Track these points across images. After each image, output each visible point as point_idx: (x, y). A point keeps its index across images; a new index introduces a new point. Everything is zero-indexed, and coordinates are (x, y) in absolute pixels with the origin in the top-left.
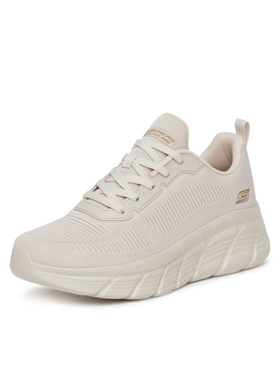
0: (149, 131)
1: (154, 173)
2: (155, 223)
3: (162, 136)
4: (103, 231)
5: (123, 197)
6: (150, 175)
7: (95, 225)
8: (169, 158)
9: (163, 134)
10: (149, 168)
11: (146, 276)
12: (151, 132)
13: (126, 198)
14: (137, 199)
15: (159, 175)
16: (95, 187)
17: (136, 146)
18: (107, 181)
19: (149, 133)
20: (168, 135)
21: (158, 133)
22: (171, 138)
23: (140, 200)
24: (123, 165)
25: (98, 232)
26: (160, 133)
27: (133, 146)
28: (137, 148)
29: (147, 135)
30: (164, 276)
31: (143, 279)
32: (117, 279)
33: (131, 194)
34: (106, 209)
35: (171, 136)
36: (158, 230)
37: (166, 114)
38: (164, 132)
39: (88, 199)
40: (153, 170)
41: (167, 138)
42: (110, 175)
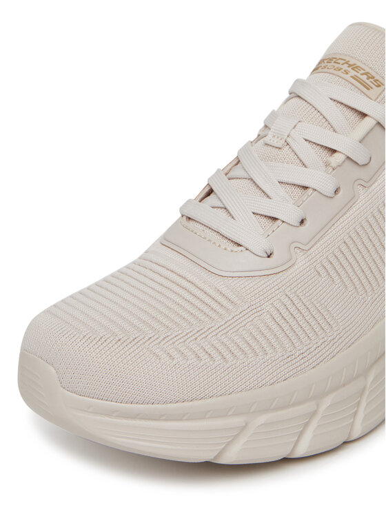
0: (322, 61)
1: (337, 159)
2: (342, 273)
3: (353, 73)
4: (225, 302)
5: (270, 218)
6: (327, 165)
7: (207, 289)
8: (368, 123)
9: (355, 67)
10: (326, 148)
11: (328, 401)
12: (328, 64)
13: (275, 219)
14: (302, 222)
15: (348, 163)
16: (207, 190)
17: (294, 95)
18: (231, 174)
19: (323, 65)
20: (368, 70)
21: (345, 67)
22: (373, 78)
23: (307, 223)
24: (267, 139)
25: (215, 305)
26: (350, 66)
27: (288, 95)
28: (297, 100)
29: (320, 70)
30: (367, 393)
31: (322, 408)
32: (263, 419)
33: (287, 209)
34: (231, 246)
35: (374, 74)
36: (350, 288)
37: (360, 24)
38: (359, 64)
39: (190, 218)
40: (334, 151)
41: (364, 78)
42: (238, 162)
